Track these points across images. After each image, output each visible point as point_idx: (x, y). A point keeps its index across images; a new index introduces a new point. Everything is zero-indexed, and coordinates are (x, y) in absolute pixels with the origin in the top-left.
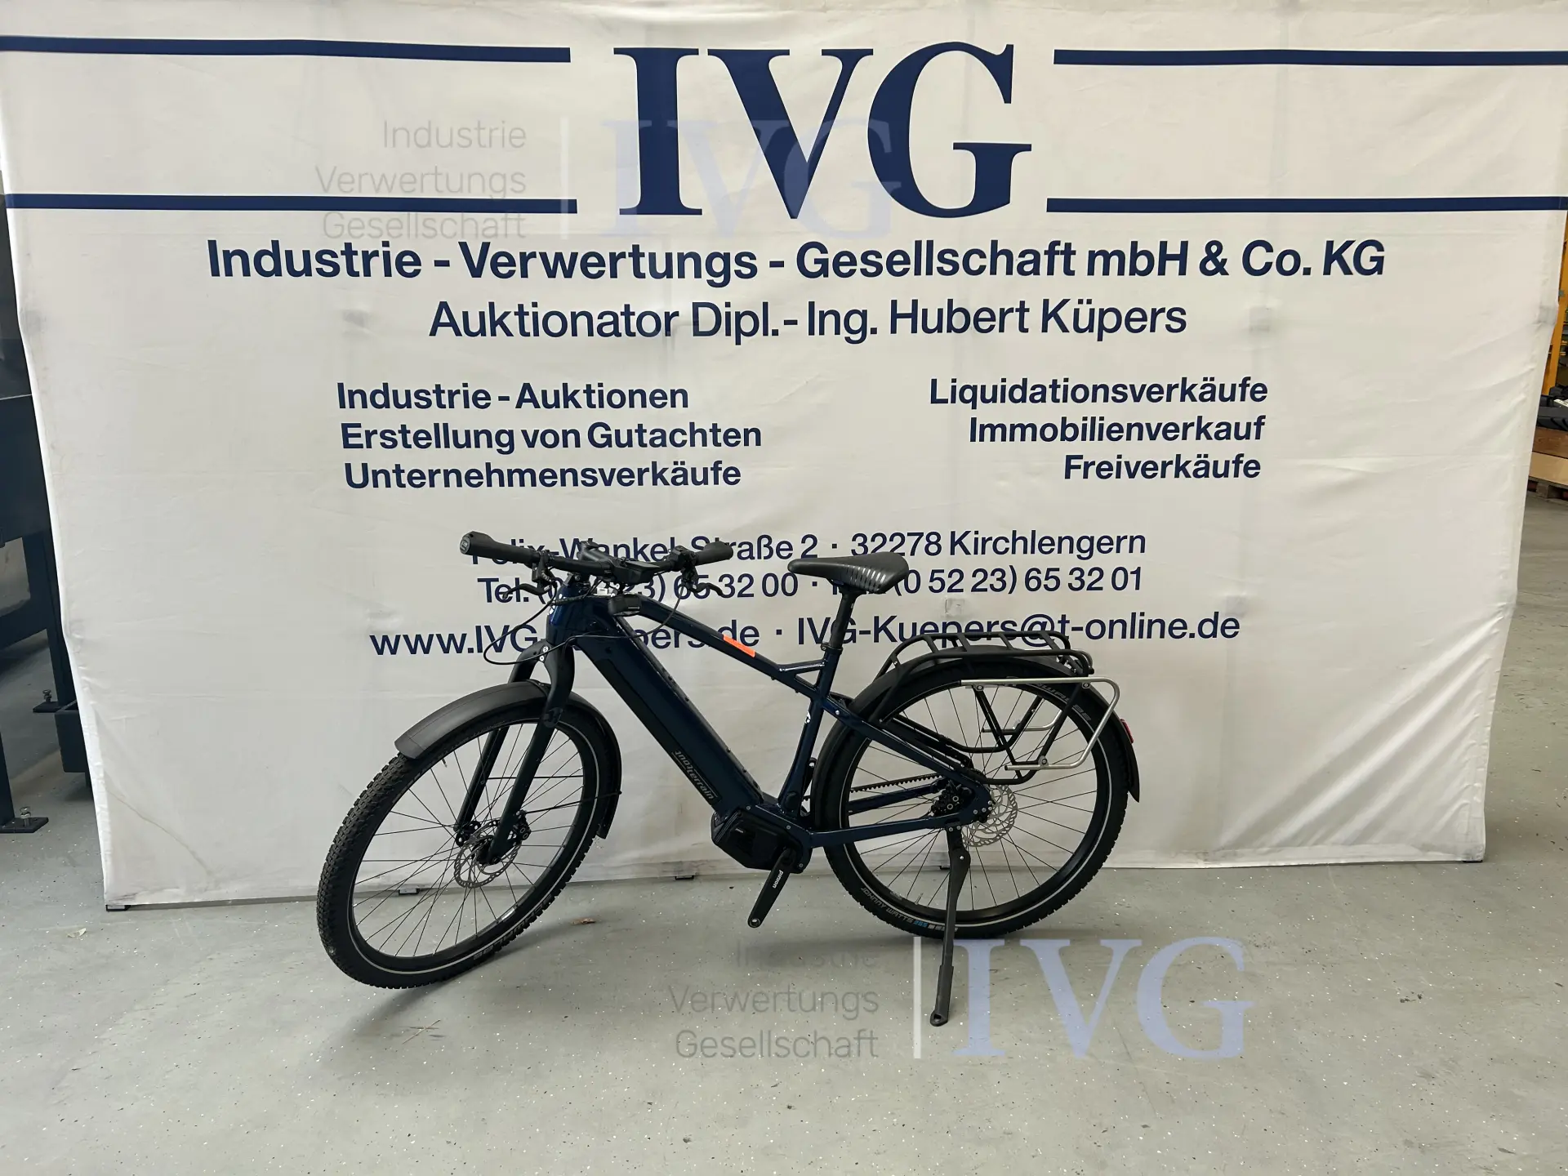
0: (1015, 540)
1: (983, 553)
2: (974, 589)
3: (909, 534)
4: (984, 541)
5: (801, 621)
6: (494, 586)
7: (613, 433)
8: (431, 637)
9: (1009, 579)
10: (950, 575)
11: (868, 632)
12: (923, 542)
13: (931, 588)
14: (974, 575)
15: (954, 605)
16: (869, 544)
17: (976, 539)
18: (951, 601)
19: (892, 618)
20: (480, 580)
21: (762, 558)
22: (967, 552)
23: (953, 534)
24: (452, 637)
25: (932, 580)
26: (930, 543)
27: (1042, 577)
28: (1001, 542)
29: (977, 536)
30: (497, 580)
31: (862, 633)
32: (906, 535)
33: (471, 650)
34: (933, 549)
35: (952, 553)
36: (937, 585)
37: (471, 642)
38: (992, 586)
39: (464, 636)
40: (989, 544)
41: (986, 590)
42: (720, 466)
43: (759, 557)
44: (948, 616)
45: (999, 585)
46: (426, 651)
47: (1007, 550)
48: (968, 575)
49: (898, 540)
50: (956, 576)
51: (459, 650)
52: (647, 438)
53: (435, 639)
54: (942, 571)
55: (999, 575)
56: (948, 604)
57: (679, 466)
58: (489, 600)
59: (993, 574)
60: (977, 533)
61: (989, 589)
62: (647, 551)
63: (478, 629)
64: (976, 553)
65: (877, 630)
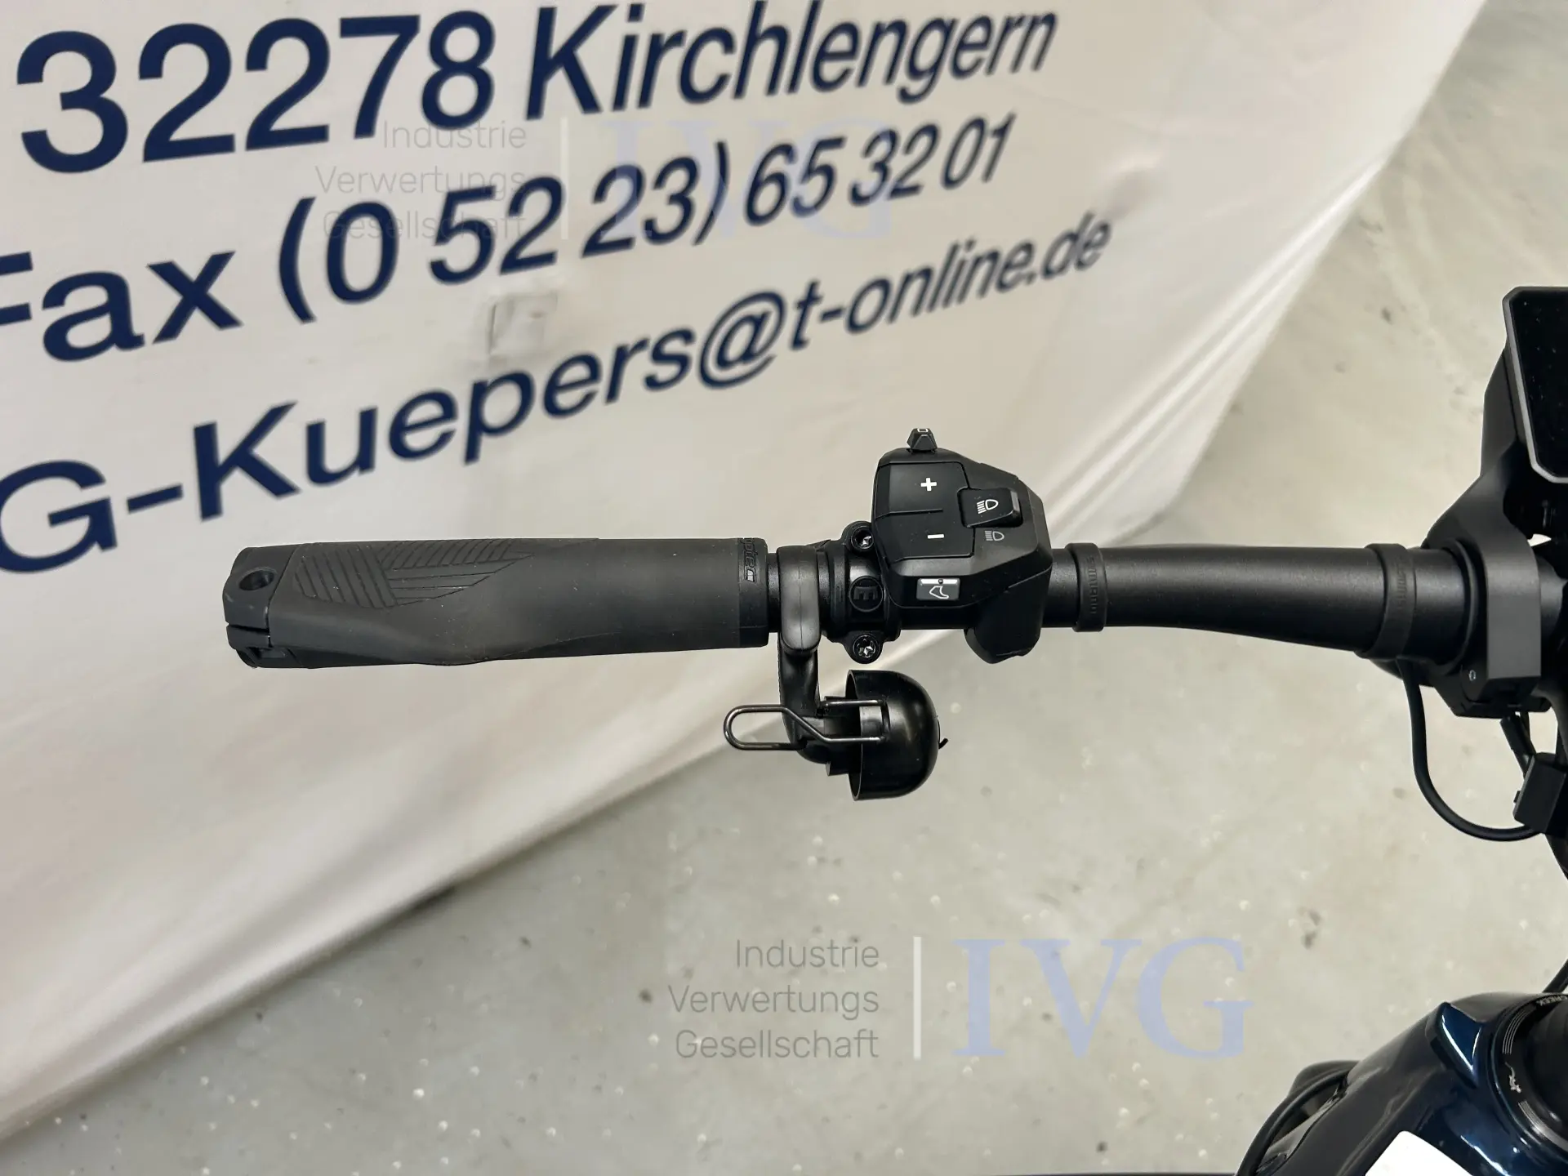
0: (753, 40)
1: (645, 99)
2: (594, 246)
3: (353, 27)
4: (658, 47)
9: (702, 197)
10: (515, 207)
11: (172, 493)
12: (416, 65)
13: (440, 271)
14: (600, 193)
15: (522, 318)
16: (126, 89)
17: (630, 43)
18: (511, 303)
19: (274, 415)
22: (588, 101)
23: (546, 18)
25: (445, 232)
26: (447, 68)
27: (794, 171)
28: (713, 48)
29: (633, 28)
31: (137, 503)
32: (331, 31)
34: (458, 95)
35: (534, 108)
36: (461, 251)
38: (649, 225)
40: (672, 61)
41: (625, 243)
44: (494, 361)
45: (668, 218)
47: (722, 80)
48: (578, 193)
49: (289, 57)
50: (537, 204)
54: (485, 193)
55: (677, 180)
56: (498, 315)
59: (660, 181)
60: (635, 12)
61: (641, 241)
64: (619, 102)
65: (211, 474)
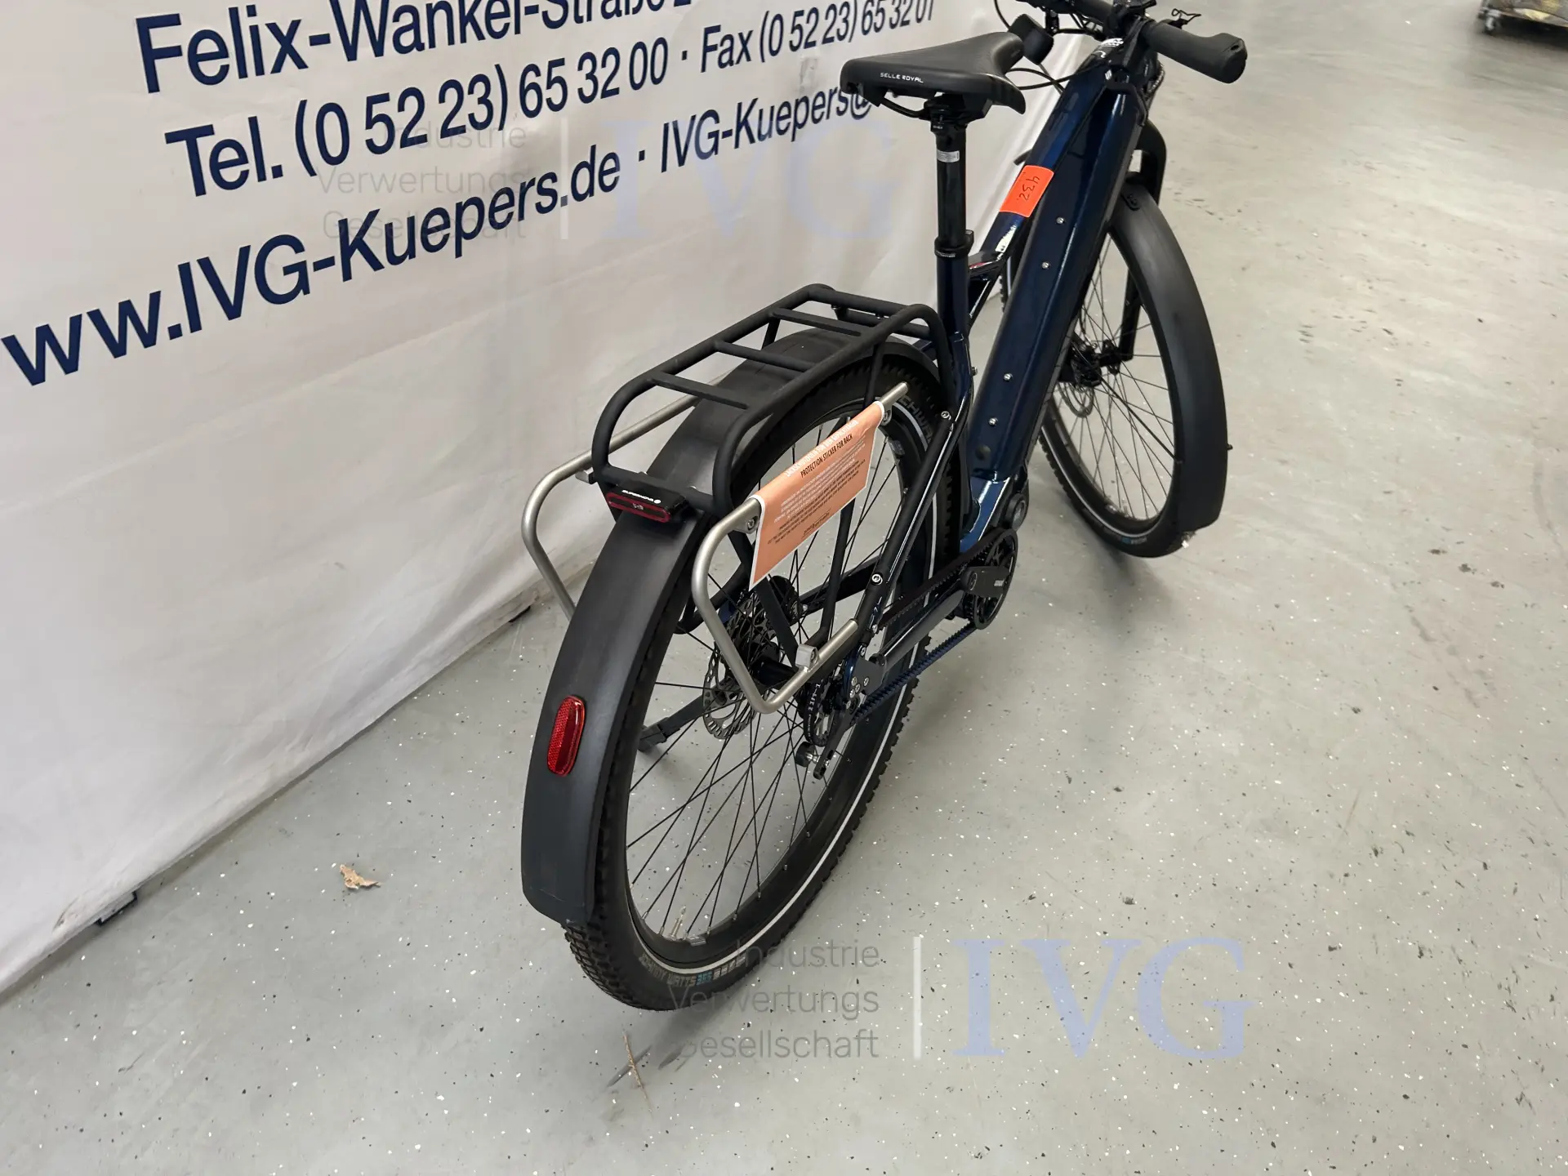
2: (825, 40)
5: (666, 127)
6: (205, 145)
8: (76, 323)
9: (851, 21)
10: (808, 19)
11: (730, 132)
13: (791, 44)
14: (826, 16)
15: (808, 70)
18: (806, 62)
19: (754, 102)
20: (172, 138)
21: (631, 11)
24: (126, 309)
25: (793, 29)
30: (208, 131)
31: (724, 134)
33: (175, 332)
36: (796, 38)
37: (173, 311)
38: (838, 32)
39: (155, 299)
41: (833, 39)
43: (627, 13)
44: (801, 91)
45: (843, 29)
46: (70, 364)
48: (822, 16)
50: (813, 20)
51: (149, 339)
53: (88, 326)
54: (802, 13)
55: (844, 12)
56: (803, 67)
58: (200, 190)
59: (840, 11)
61: (836, 37)
62: (480, 15)
63: (185, 270)
65: (739, 127)
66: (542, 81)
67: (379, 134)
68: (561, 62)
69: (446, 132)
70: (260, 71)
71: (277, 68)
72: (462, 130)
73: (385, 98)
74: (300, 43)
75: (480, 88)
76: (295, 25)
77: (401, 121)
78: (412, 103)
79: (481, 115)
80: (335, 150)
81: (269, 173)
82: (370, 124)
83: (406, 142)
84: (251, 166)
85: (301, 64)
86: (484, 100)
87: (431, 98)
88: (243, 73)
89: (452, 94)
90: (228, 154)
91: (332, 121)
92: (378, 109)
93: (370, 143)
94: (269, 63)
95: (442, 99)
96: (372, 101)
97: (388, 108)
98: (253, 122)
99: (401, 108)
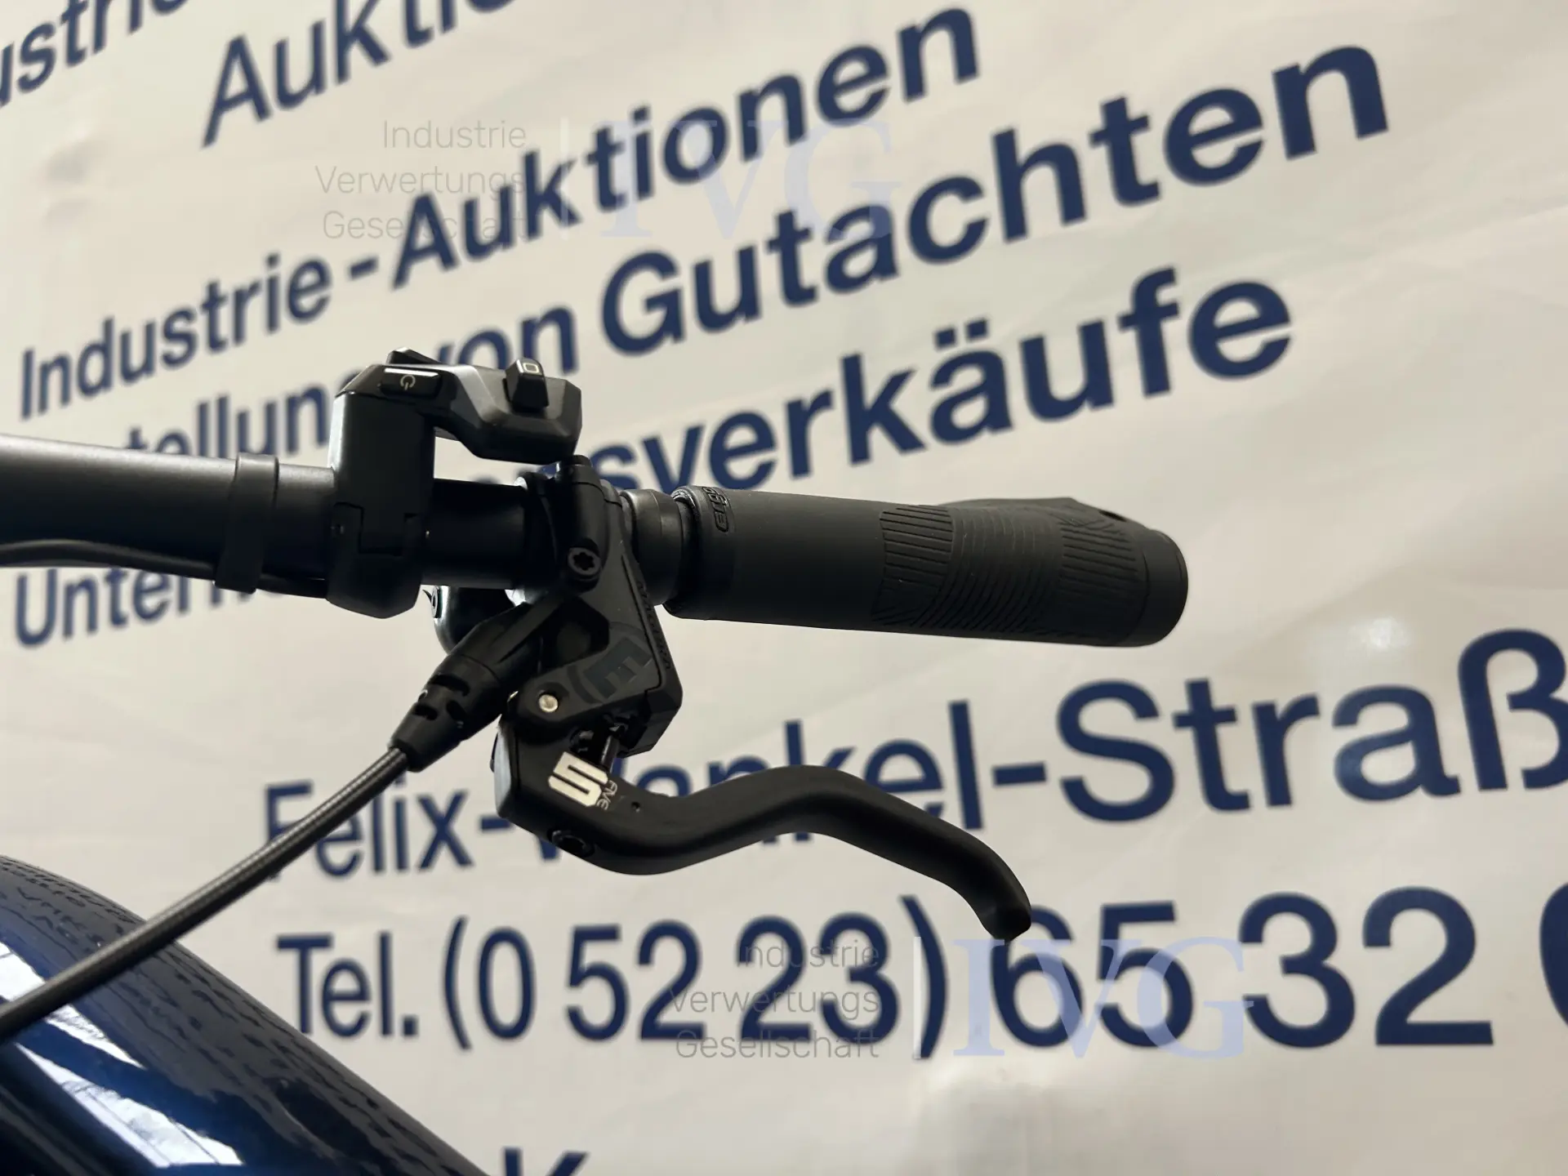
7: (684, 281)
20: (285, 944)
30: (323, 942)
42: (1165, 295)
43: (1494, 785)
52: (813, 261)
57: (963, 345)
66: (1082, 955)
67: (596, 1002)
68: (1162, 913)
69: (753, 1029)
70: (401, 864)
71: (427, 862)
72: (799, 1033)
73: (609, 934)
74: (464, 827)
75: (854, 947)
76: (457, 800)
77: (643, 987)
78: (669, 954)
79: (861, 1009)
80: (507, 1010)
81: (397, 1025)
82: (577, 976)
83: (652, 1029)
84: (373, 1007)
85: (462, 859)
86: (868, 975)
87: (718, 948)
88: (378, 865)
89: (771, 952)
90: (344, 983)
91: (505, 959)
92: (593, 953)
93: (575, 1018)
94: (416, 851)
95: (745, 952)
96: (583, 936)
97: (620, 955)
98: (384, 942)
99: (645, 955)
